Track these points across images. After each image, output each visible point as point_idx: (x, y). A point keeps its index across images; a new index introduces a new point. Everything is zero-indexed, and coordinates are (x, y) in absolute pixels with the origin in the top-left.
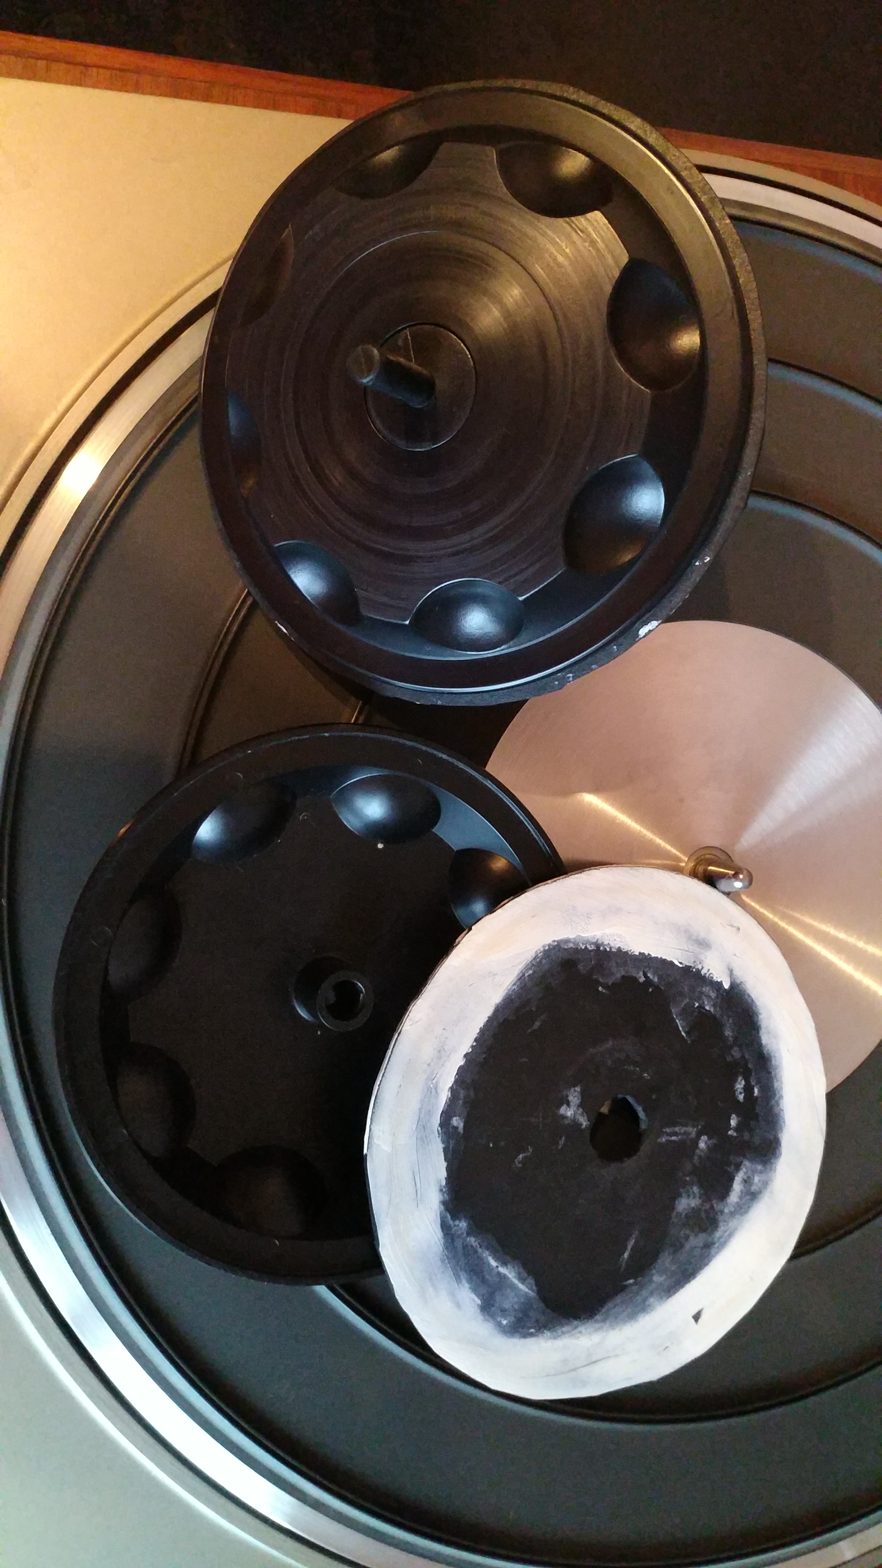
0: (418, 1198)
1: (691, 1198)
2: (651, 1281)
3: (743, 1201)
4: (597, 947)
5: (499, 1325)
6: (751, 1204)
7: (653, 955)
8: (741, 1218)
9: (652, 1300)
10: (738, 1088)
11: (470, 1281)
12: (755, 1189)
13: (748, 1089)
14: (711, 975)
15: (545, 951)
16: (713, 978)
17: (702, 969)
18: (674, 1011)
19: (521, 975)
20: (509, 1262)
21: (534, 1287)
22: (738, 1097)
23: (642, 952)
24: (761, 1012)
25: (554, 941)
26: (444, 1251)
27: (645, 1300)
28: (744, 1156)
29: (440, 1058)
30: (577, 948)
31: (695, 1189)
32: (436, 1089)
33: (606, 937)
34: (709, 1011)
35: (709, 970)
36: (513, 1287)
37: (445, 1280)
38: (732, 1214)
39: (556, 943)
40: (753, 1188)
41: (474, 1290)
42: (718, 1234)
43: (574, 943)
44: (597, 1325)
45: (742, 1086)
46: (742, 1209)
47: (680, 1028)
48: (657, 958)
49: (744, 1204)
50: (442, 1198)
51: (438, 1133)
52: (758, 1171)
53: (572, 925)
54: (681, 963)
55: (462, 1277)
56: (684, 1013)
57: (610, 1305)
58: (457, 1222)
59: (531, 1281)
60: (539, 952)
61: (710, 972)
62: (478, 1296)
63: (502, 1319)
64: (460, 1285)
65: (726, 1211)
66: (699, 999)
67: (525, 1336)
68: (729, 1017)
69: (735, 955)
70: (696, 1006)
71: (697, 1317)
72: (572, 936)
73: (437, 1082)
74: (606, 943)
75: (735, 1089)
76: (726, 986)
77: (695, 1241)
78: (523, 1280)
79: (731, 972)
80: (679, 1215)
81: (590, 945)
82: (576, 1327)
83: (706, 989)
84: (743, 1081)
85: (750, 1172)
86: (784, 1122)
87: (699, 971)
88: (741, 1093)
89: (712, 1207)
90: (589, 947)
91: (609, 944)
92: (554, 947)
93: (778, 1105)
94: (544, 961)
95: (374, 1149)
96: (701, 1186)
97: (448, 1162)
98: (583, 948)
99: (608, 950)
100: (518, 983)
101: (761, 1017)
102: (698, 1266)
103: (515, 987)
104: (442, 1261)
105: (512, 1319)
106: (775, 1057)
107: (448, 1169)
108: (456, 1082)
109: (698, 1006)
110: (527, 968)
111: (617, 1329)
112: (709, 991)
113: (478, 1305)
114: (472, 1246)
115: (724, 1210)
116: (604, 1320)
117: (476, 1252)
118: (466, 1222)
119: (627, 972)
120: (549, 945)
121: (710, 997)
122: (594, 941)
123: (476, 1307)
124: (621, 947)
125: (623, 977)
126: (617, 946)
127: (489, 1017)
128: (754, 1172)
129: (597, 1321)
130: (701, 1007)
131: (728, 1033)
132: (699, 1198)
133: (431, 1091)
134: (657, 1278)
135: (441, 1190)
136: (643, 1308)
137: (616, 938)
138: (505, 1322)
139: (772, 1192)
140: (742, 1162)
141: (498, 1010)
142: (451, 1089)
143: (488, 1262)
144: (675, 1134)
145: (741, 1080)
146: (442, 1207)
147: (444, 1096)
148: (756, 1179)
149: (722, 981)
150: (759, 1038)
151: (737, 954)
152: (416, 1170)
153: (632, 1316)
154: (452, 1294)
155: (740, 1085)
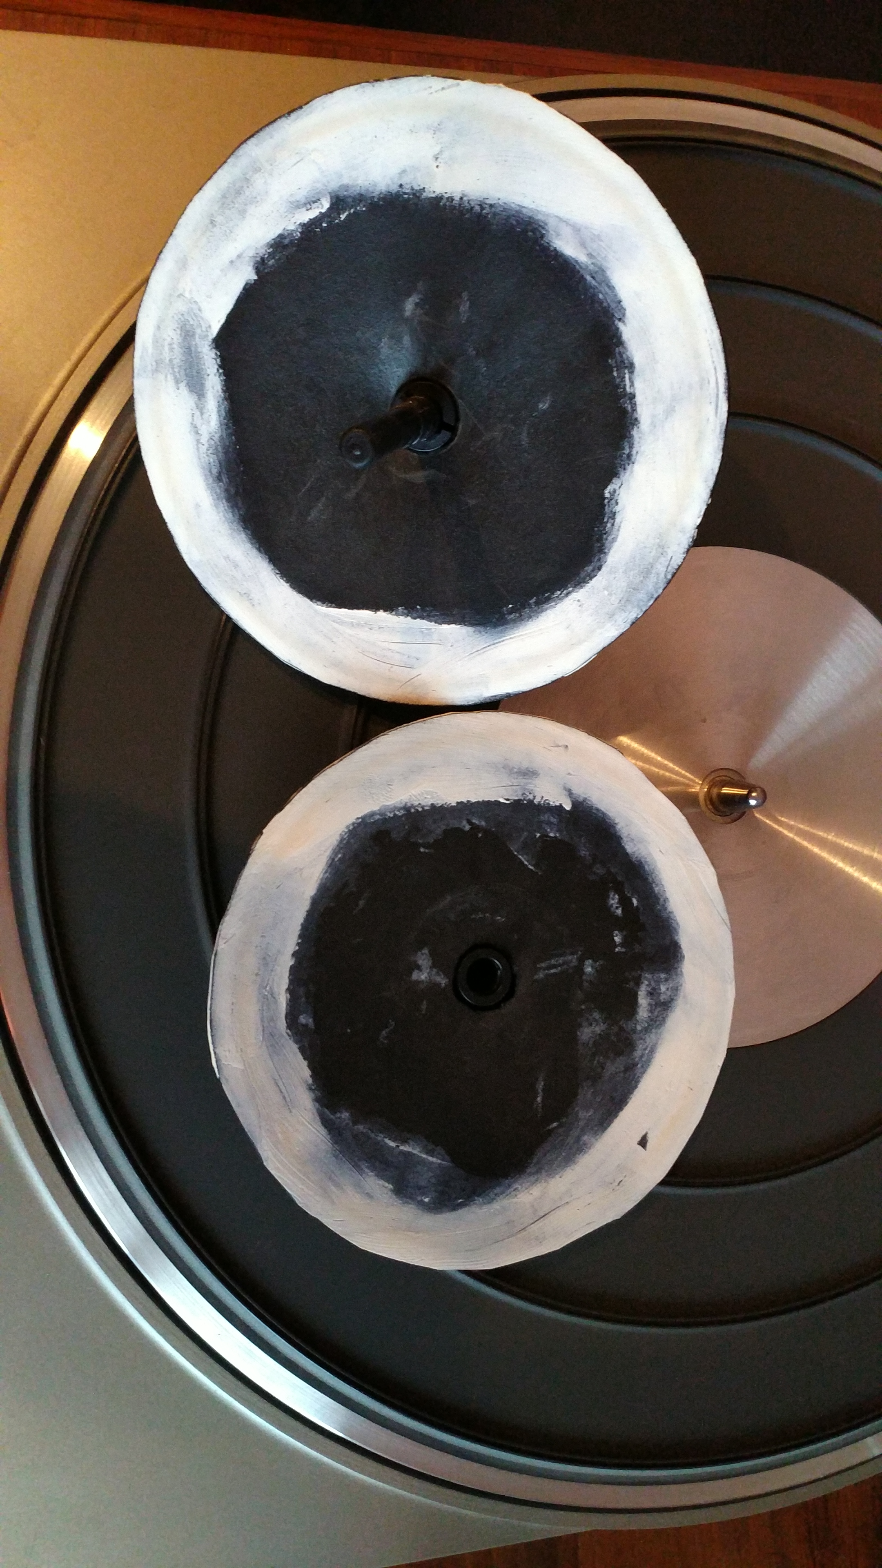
0: (288, 1103)
1: (594, 1024)
2: (578, 1119)
3: (656, 1014)
4: (407, 811)
5: (421, 1204)
6: (664, 1015)
7: (473, 800)
8: (659, 1031)
9: (585, 1138)
10: (612, 904)
11: (373, 1168)
12: (664, 999)
13: (625, 902)
14: (547, 802)
15: (350, 831)
16: (549, 804)
17: (534, 799)
18: (514, 848)
19: (331, 861)
20: (409, 1139)
21: (447, 1157)
22: (615, 912)
23: (459, 801)
24: (617, 821)
25: (358, 818)
26: (334, 1147)
27: (578, 1139)
28: (642, 969)
29: (266, 965)
30: (386, 819)
31: (596, 1015)
32: (272, 994)
33: (415, 799)
34: (555, 837)
35: (542, 798)
36: (423, 1162)
37: (347, 1175)
38: (646, 1030)
39: (360, 820)
40: (663, 998)
41: (381, 1175)
42: (637, 1053)
43: (380, 814)
44: (532, 1178)
45: (617, 901)
46: (657, 1021)
47: (526, 863)
48: (478, 802)
49: (657, 1017)
50: (313, 1096)
51: (289, 1036)
52: (663, 980)
53: (373, 798)
54: (507, 800)
55: (363, 1167)
56: (525, 847)
57: (539, 1154)
58: (338, 1115)
59: (439, 1150)
60: (344, 834)
61: (544, 799)
62: (388, 1181)
63: (423, 1198)
64: (364, 1175)
65: (639, 1028)
66: (540, 828)
67: (455, 1208)
68: (580, 837)
69: (569, 774)
70: (537, 837)
71: (643, 1142)
72: (376, 808)
73: (270, 988)
74: (416, 803)
75: (609, 904)
76: (568, 807)
77: (613, 1067)
78: (430, 1153)
79: (570, 793)
80: (586, 1045)
81: (398, 811)
82: (509, 1186)
83: (545, 817)
84: (617, 896)
85: (653, 984)
86: (678, 924)
87: (531, 802)
88: (617, 908)
89: (622, 1029)
90: (397, 813)
91: (420, 804)
92: (359, 824)
93: (666, 909)
94: (352, 841)
95: (226, 1072)
96: (602, 1011)
97: (308, 1060)
98: (392, 816)
99: (420, 809)
100: (329, 870)
101: (618, 827)
102: (626, 1091)
103: (328, 874)
104: (336, 1157)
105: (434, 1194)
106: (646, 862)
107: (310, 1066)
108: (291, 982)
109: (540, 837)
110: (335, 852)
111: (557, 1177)
112: (549, 817)
113: (391, 1190)
114: (362, 1133)
115: (635, 1027)
116: (539, 1171)
117: (369, 1138)
118: (347, 1112)
119: (448, 825)
120: (353, 824)
121: (552, 823)
122: (402, 805)
123: (390, 1193)
124: (435, 803)
125: (445, 831)
126: (430, 803)
127: (307, 911)
128: (658, 982)
129: (530, 1174)
130: (545, 836)
131: (584, 852)
132: (604, 1024)
133: (267, 999)
134: (584, 1115)
135: (310, 1089)
136: (580, 1148)
137: (425, 796)
138: (427, 1200)
139: (685, 997)
140: (641, 975)
141: (315, 902)
142: (289, 990)
143: (386, 1144)
144: (554, 966)
145: (614, 895)
146: (317, 1105)
147: (283, 1000)
148: (663, 988)
149: (561, 804)
150: (623, 848)
151: (572, 773)
152: (277, 1077)
153: (569, 1160)
154: (358, 1186)
155: (614, 900)
